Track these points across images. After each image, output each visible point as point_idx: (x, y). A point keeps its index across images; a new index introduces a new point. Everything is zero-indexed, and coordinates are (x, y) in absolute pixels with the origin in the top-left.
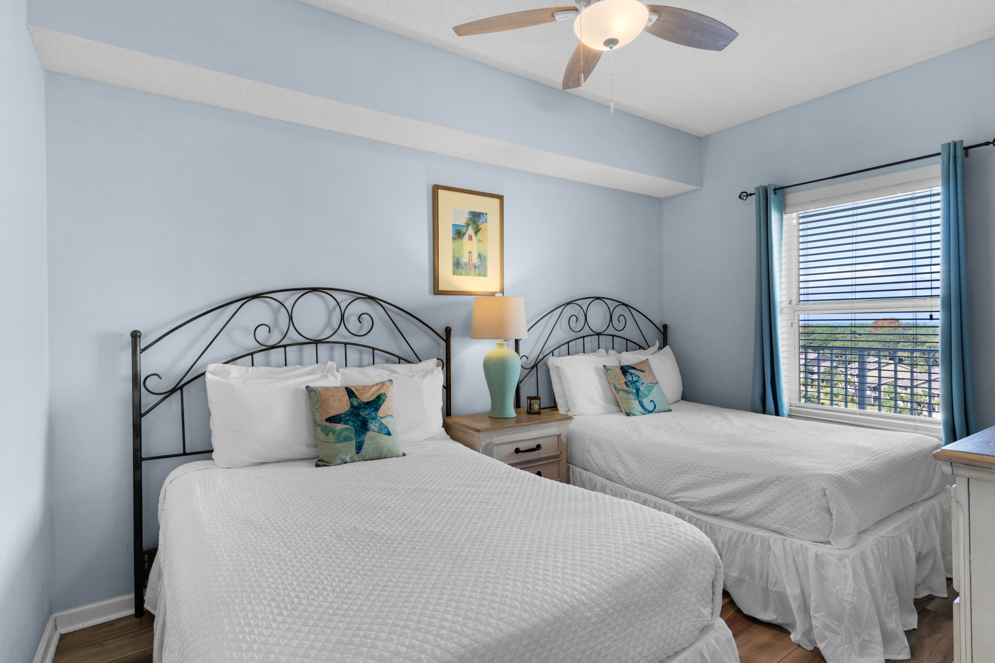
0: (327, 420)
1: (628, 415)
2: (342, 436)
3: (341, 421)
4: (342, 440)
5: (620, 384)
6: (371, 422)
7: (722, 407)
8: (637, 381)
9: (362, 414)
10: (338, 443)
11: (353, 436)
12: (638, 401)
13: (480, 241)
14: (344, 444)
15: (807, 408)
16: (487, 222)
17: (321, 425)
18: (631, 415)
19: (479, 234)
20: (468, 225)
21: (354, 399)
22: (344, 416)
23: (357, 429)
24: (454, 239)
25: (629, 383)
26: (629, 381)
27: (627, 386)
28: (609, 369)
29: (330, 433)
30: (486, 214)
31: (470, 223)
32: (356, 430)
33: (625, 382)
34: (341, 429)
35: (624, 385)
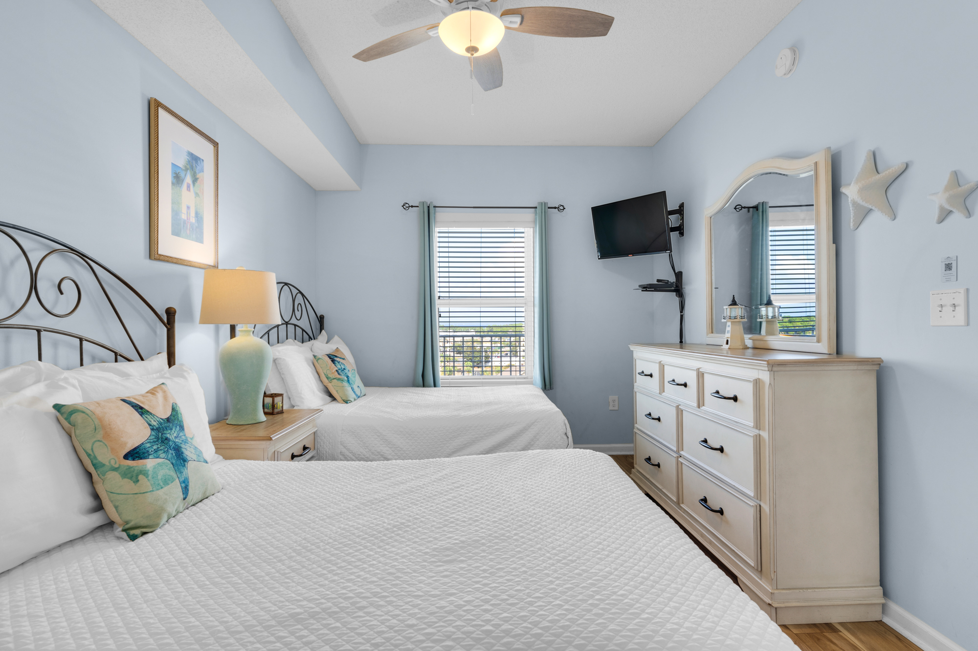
0: (126, 457)
1: (346, 402)
2: (160, 477)
3: (149, 455)
4: (162, 484)
5: (333, 373)
6: (186, 447)
7: (389, 387)
8: (344, 369)
9: (171, 438)
10: (158, 490)
11: (172, 473)
12: (350, 388)
13: (197, 195)
14: (166, 488)
15: (449, 379)
16: (203, 171)
17: (118, 468)
18: (349, 402)
19: (196, 184)
20: (186, 169)
21: (148, 417)
22: (148, 445)
23: (174, 462)
24: (173, 184)
25: (340, 371)
26: (339, 369)
27: (339, 374)
28: (319, 359)
29: (141, 477)
30: (203, 160)
31: (188, 167)
32: (172, 464)
33: (337, 371)
34: (154, 468)
35: (336, 373)
